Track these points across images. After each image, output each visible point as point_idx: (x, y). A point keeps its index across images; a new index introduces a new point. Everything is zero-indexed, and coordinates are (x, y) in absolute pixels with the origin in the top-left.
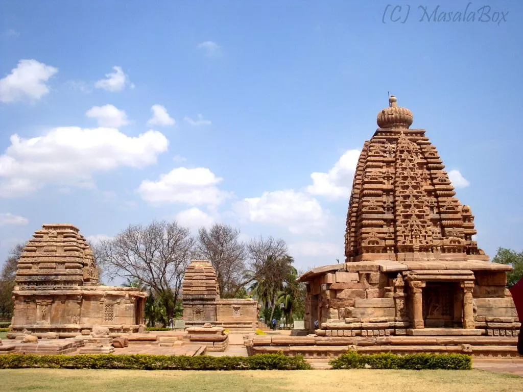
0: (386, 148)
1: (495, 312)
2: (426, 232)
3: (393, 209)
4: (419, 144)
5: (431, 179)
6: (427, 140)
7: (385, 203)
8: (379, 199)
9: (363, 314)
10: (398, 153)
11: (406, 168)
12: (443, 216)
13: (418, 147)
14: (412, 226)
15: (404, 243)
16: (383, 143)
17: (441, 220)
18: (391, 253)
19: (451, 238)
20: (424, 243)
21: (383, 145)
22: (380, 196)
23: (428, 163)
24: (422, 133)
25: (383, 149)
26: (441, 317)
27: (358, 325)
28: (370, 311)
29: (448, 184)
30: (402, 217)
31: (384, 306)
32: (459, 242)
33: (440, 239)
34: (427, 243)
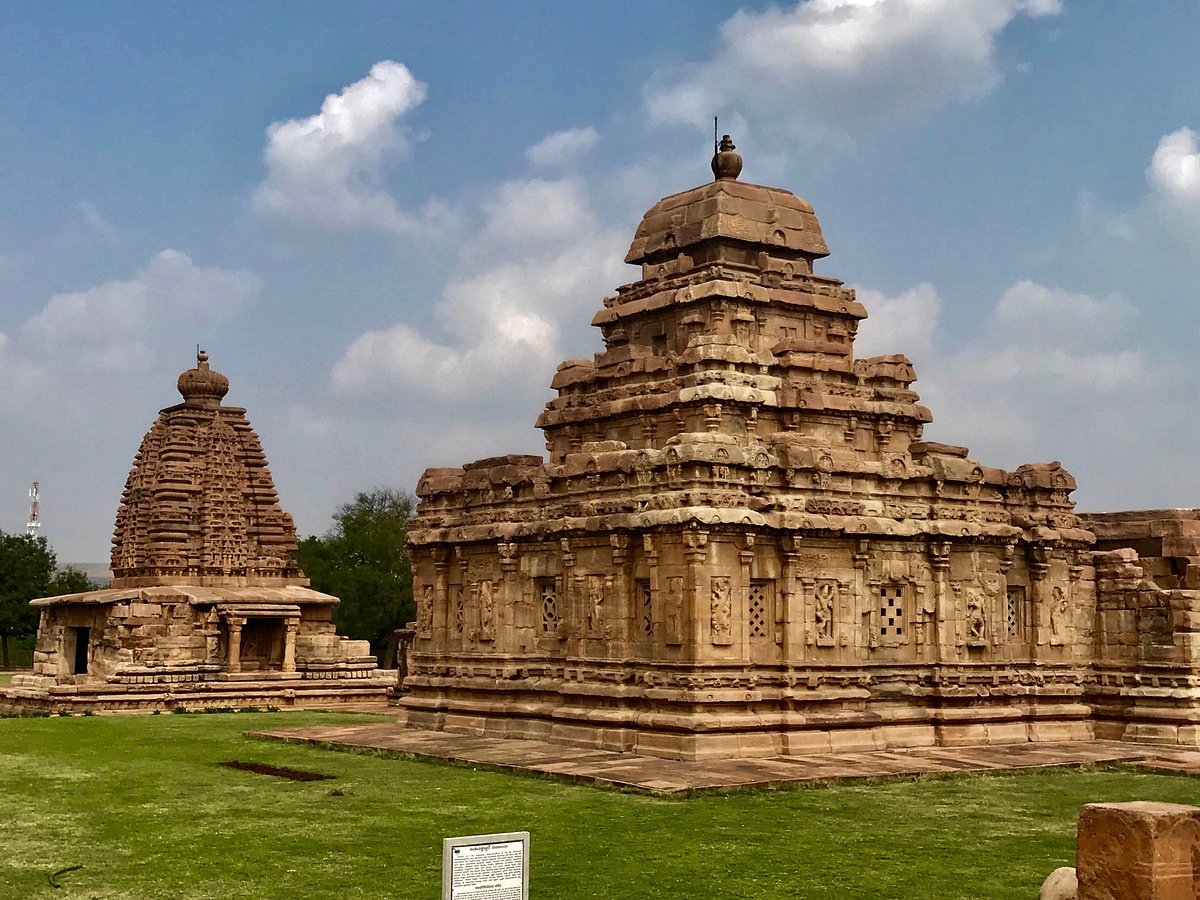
0: (195, 432)
1: (316, 652)
2: (240, 551)
3: (199, 517)
4: (236, 429)
5: (250, 479)
6: (247, 424)
7: (190, 509)
8: (183, 504)
9: (166, 656)
10: (211, 442)
11: (221, 464)
12: (261, 529)
13: (236, 433)
14: (224, 542)
15: (212, 564)
16: (192, 425)
17: (258, 534)
18: (193, 575)
19: (268, 558)
20: (237, 566)
21: (191, 428)
22: (184, 499)
23: (247, 457)
24: (241, 413)
25: (191, 434)
26: (256, 658)
27: (160, 669)
28: (175, 652)
29: (271, 487)
30: (212, 529)
31: (193, 646)
32: (278, 563)
33: (255, 559)
34: (240, 564)
